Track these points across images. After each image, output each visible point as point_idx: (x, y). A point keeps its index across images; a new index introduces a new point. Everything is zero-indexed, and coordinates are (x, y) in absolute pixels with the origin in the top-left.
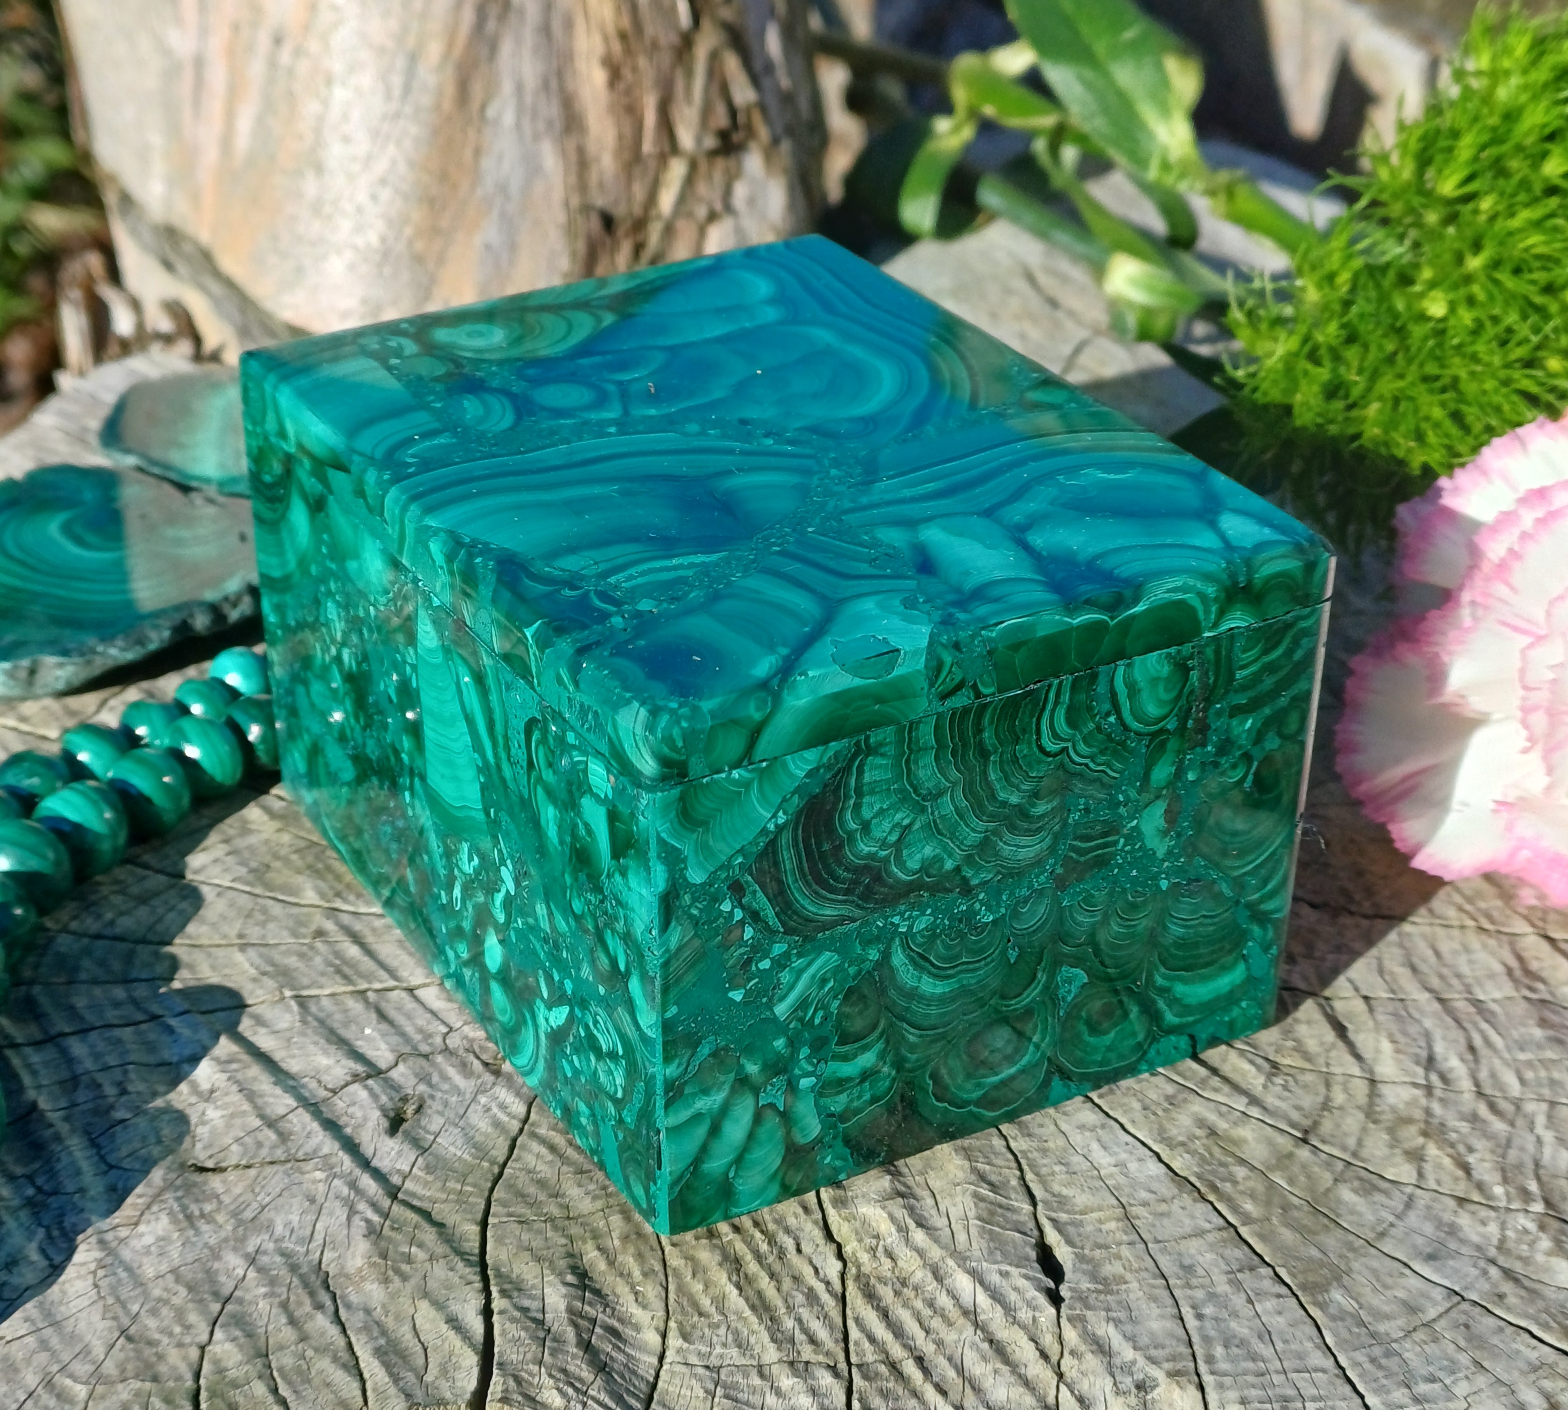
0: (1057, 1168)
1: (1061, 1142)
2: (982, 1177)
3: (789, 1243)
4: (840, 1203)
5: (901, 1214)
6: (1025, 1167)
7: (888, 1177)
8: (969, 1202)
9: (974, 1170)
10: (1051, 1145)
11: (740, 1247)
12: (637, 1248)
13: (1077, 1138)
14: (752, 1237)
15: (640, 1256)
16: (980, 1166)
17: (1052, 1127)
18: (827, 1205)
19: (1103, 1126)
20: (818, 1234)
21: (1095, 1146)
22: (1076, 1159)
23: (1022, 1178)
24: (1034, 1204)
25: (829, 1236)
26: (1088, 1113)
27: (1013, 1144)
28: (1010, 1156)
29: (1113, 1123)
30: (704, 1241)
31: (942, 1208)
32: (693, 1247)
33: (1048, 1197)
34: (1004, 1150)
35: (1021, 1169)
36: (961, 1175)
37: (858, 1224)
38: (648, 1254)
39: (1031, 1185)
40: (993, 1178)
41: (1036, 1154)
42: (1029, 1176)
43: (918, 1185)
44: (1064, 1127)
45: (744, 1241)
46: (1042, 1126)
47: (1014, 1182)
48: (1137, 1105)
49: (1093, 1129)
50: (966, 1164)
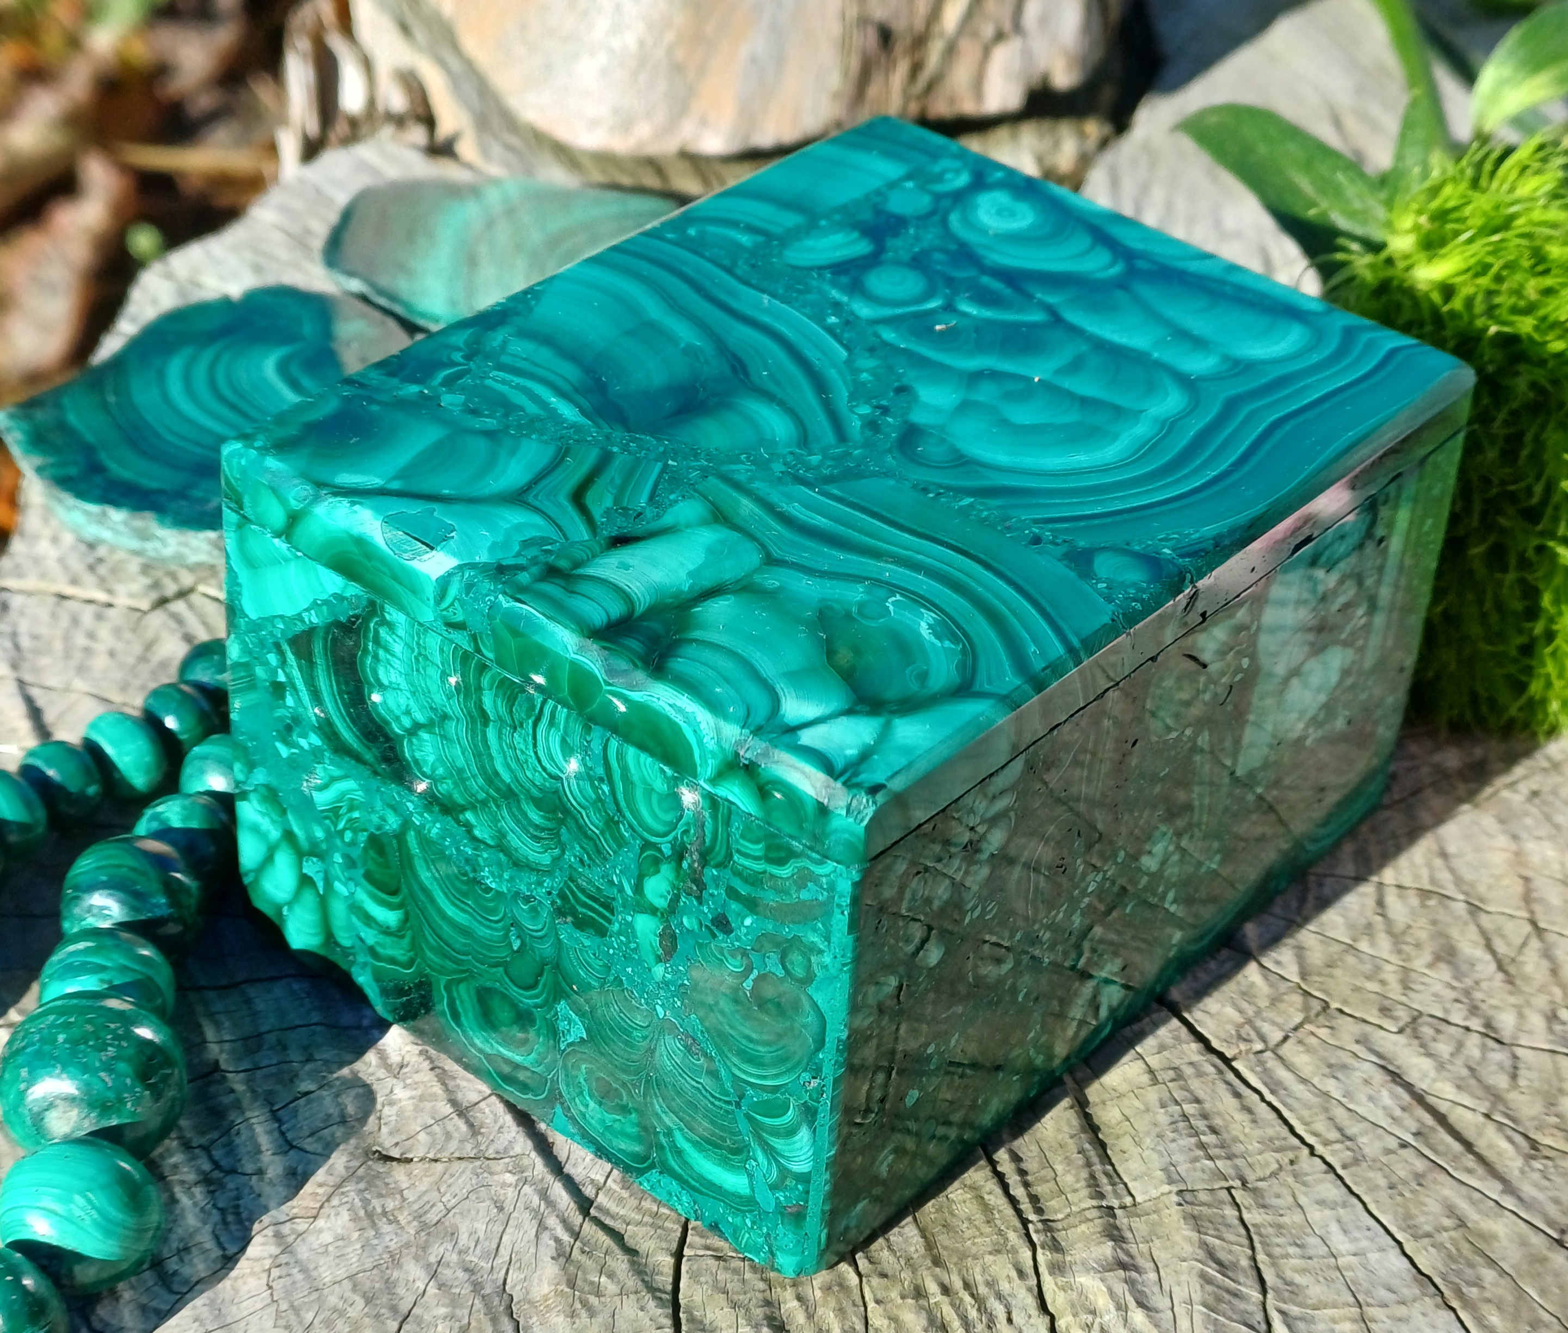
0: (1292, 1250)
1: (1298, 1217)
2: (1211, 1254)
3: (999, 1310)
4: (1057, 1269)
5: (1121, 1289)
6: (1258, 1246)
7: (1111, 1244)
8: (1196, 1285)
9: (1204, 1245)
10: (1286, 1220)
11: (949, 1313)
12: (839, 1302)
13: (1315, 1215)
14: (961, 1300)
15: (841, 1311)
16: (1210, 1240)
17: (1290, 1199)
18: (1043, 1269)
19: (1345, 1205)
20: (1031, 1302)
21: (1334, 1227)
22: (1313, 1241)
23: (1254, 1259)
24: (1264, 1292)
25: (1043, 1306)
26: (1329, 1186)
27: (1246, 1216)
28: (1243, 1231)
29: (1355, 1201)
30: (910, 1301)
31: (1166, 1287)
32: (898, 1307)
33: (1280, 1284)
34: (1236, 1222)
35: (1253, 1248)
36: (1188, 1249)
37: (1074, 1295)
38: (850, 1309)
39: (1261, 1266)
40: (1223, 1256)
41: (1270, 1230)
42: (1261, 1257)
43: (1142, 1254)
44: (1303, 1200)
45: (952, 1305)
46: (1278, 1196)
47: (1245, 1263)
48: (1382, 1182)
49: (1333, 1206)
50: (1195, 1235)
